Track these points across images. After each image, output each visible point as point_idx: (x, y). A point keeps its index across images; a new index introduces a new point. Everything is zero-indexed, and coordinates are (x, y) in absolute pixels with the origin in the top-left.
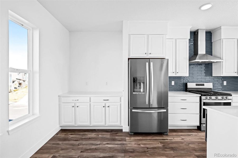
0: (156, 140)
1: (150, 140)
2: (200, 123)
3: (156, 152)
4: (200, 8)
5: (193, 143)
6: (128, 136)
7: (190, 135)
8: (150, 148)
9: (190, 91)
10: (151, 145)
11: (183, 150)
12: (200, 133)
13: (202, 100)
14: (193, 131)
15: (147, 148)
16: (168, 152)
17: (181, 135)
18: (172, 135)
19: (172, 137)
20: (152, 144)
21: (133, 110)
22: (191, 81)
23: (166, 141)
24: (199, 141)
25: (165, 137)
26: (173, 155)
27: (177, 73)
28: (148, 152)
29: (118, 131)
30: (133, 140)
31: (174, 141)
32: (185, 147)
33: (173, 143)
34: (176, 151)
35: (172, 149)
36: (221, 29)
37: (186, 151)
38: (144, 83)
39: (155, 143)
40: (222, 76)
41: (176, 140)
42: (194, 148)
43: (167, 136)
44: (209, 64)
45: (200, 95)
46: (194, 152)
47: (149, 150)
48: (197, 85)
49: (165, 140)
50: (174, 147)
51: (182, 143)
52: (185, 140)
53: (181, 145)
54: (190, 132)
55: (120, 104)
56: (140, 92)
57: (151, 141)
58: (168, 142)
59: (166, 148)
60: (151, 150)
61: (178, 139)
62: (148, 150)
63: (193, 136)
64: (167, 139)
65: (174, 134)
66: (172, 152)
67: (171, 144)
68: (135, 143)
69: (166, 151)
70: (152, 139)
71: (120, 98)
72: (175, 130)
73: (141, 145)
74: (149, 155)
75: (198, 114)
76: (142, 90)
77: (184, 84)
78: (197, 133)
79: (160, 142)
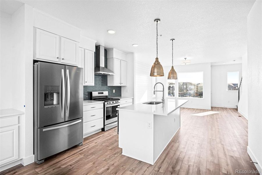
0: (74, 154)
1: (68, 157)
2: (104, 125)
3: (81, 164)
4: (108, 31)
5: (104, 142)
6: (37, 167)
7: (99, 137)
8: (73, 164)
9: (95, 100)
10: (73, 161)
11: (100, 150)
12: (104, 133)
13: (105, 105)
14: (100, 133)
15: (71, 166)
16: (91, 158)
17: (94, 140)
18: (86, 144)
19: (87, 145)
20: (72, 159)
21: (44, 130)
22: (94, 90)
23: (84, 150)
24: (107, 139)
25: (81, 148)
26: (96, 158)
27: (86, 82)
28: (74, 168)
29: (15, 170)
30: (47, 168)
31: (90, 147)
32: (101, 147)
33: (91, 149)
34: (96, 154)
35: (92, 154)
36: (113, 50)
37: (103, 150)
38: (58, 93)
39: (76, 157)
40: (114, 86)
41: (91, 146)
42: (106, 145)
43: (82, 146)
44: (105, 75)
45: (104, 102)
46: (108, 148)
47: (74, 166)
48: (99, 93)
49: (82, 150)
50: (94, 152)
51: (97, 146)
52: (98, 142)
53: (97, 147)
54: (98, 135)
55: (19, 126)
56: (53, 104)
57: (70, 157)
58: (86, 150)
59: (88, 156)
60: (75, 165)
61: (92, 145)
62: (72, 166)
63: (102, 137)
64: (84, 149)
65: (87, 141)
66: (94, 156)
67: (89, 150)
68: (53, 169)
69: (89, 158)
70: (70, 155)
71: (18, 117)
72: (87, 138)
73: (61, 167)
74: (76, 170)
75: (103, 118)
76: (55, 102)
77: (88, 93)
78: (103, 134)
79: (79, 154)
